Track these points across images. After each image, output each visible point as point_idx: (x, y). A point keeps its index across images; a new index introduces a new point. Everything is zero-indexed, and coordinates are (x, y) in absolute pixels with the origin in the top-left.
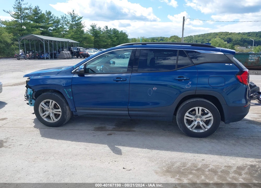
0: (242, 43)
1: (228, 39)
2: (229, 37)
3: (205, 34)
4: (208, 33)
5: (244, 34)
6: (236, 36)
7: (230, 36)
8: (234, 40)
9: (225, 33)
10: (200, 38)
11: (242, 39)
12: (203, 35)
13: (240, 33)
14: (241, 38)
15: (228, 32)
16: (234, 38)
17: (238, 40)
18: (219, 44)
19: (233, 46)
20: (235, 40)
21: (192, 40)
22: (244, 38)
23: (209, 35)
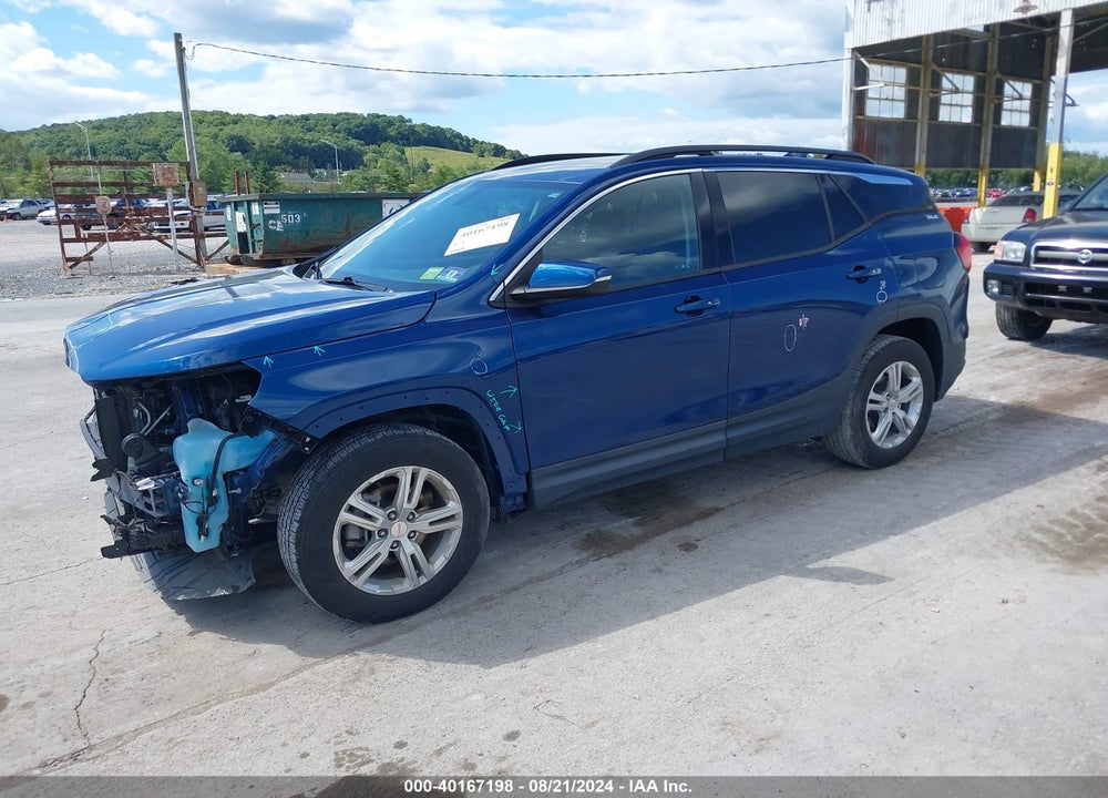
0: (290, 157)
1: (235, 143)
2: (234, 133)
3: (124, 119)
4: (137, 116)
5: (288, 121)
6: (260, 130)
7: (237, 130)
8: (256, 146)
9: (212, 114)
10: (105, 135)
11: (286, 141)
12: (119, 123)
13: (272, 117)
14: (279, 136)
15: (224, 111)
16: (258, 137)
17: (272, 147)
18: (208, 161)
19: (267, 170)
20: (261, 146)
21: (69, 146)
22: (293, 136)
23: (145, 123)
